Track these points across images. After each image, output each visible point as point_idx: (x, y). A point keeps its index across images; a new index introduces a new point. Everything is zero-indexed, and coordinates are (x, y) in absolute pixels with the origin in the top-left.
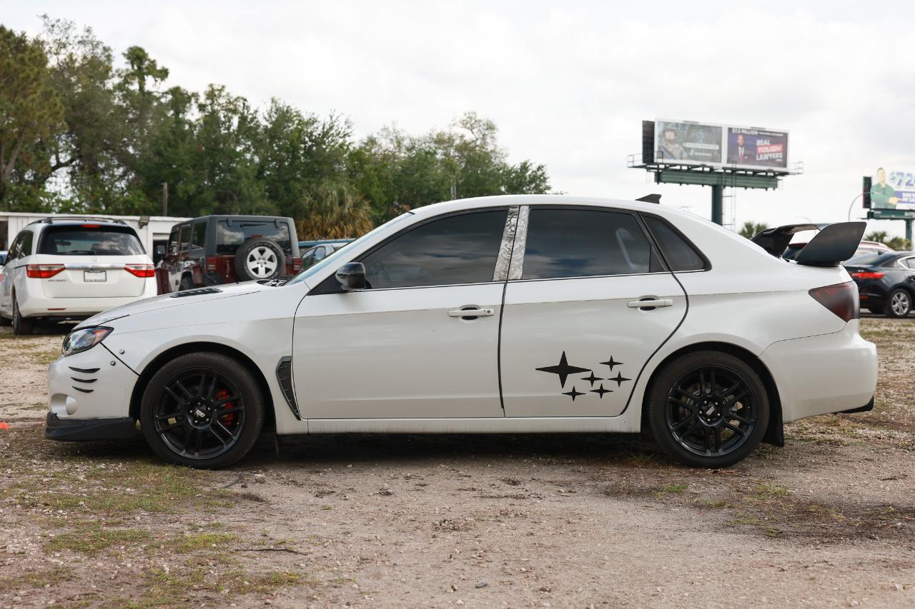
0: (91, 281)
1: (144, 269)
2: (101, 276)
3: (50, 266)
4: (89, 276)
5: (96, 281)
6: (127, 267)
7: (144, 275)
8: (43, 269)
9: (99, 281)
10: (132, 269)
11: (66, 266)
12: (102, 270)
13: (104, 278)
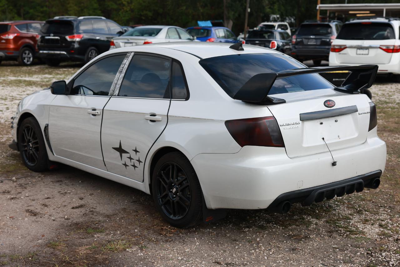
0: (360, 54)
1: (392, 48)
2: (365, 52)
3: (340, 46)
4: (360, 52)
5: (362, 54)
6: (381, 47)
7: (391, 51)
8: (337, 47)
9: (365, 54)
10: (384, 48)
11: (347, 46)
12: (367, 48)
13: (367, 53)
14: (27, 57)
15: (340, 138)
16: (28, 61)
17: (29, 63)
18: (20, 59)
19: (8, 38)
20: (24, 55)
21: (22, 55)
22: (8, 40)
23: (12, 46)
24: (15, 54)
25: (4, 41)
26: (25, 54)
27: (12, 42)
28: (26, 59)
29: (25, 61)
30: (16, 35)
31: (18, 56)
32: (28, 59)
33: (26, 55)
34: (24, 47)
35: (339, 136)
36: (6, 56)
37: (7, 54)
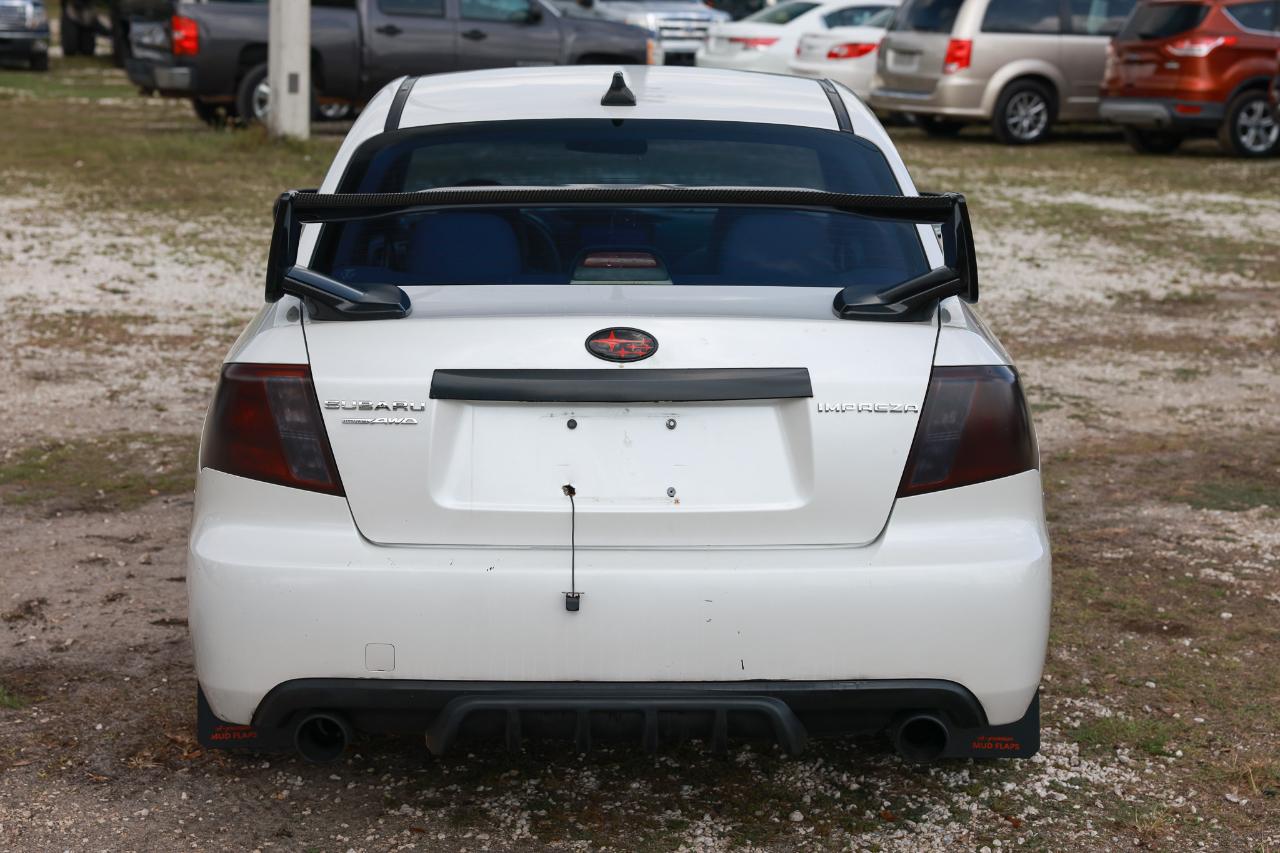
14: (1258, 127)
15: (677, 502)
16: (1258, 140)
17: (1261, 148)
18: (1225, 132)
19: (1190, 53)
20: (1244, 119)
21: (1236, 116)
22: (1188, 64)
23: (1202, 84)
24: (1208, 112)
25: (1174, 65)
26: (1251, 113)
27: (1203, 67)
28: (1252, 132)
29: (1247, 140)
30: (1220, 41)
31: (1220, 122)
32: (1262, 133)
33: (1255, 119)
34: (1246, 88)
35: (671, 492)
36: (1174, 118)
37: (1178, 113)
